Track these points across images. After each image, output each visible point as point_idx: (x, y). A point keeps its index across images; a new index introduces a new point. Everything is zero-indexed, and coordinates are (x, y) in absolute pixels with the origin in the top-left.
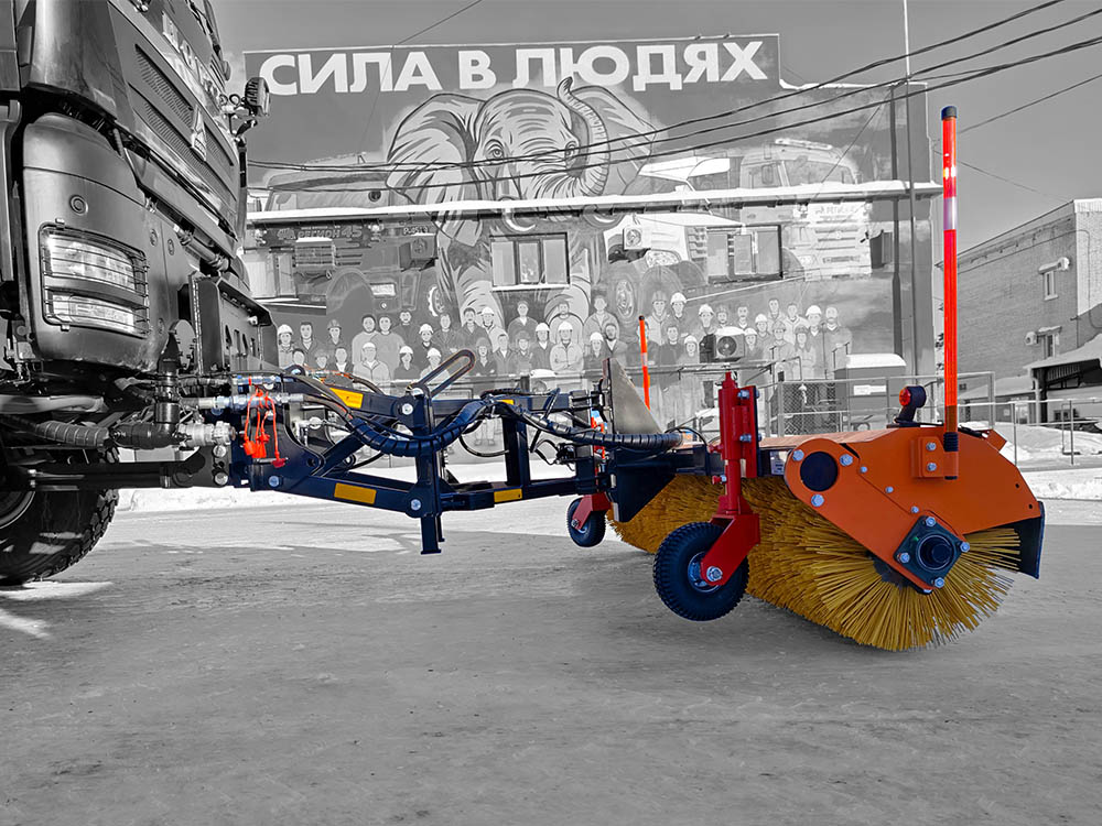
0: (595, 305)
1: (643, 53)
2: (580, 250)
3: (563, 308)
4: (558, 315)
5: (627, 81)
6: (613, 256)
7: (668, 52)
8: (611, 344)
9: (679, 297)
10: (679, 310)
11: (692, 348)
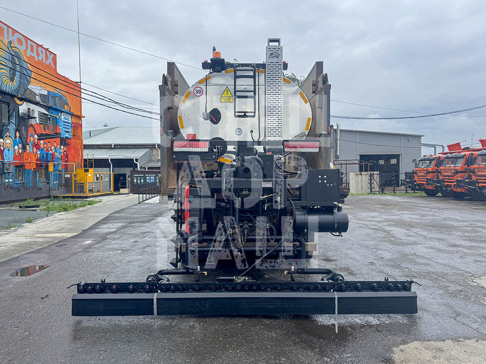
0: (17, 135)
3: (8, 134)
4: (6, 136)
5: (25, 51)
6: (21, 117)
7: (35, 46)
8: (20, 151)
9: (36, 136)
10: (36, 141)
11: (39, 156)
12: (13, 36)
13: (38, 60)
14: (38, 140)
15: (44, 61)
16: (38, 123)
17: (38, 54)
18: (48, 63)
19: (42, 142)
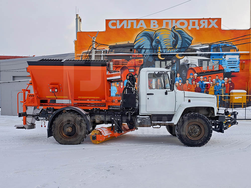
0: (177, 76)
1: (191, 22)
5: (187, 27)
6: (182, 65)
7: (197, 22)
8: (180, 84)
9: (196, 75)
10: (196, 77)
11: (198, 86)
12: (176, 23)
13: (199, 28)
14: (197, 76)
15: (206, 27)
16: (198, 66)
17: (199, 25)
18: (210, 27)
19: (202, 77)
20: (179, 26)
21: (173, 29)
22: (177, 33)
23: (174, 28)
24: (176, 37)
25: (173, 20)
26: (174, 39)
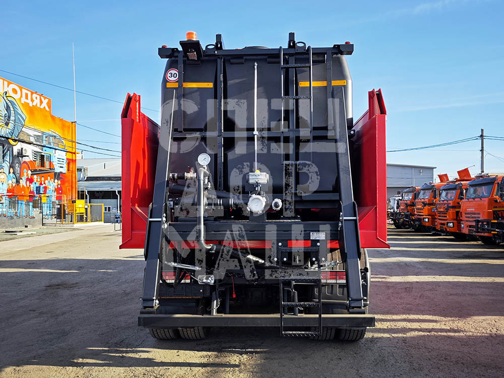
0: (11, 171)
1: (24, 91)
2: (7, 151)
3: (2, 170)
4: (1, 173)
5: (20, 99)
6: (15, 155)
7: (29, 94)
8: (14, 185)
11: (32, 189)
12: (8, 87)
13: (32, 105)
14: (31, 175)
15: (38, 105)
16: (32, 160)
17: (32, 101)
18: (42, 107)
19: (35, 177)
20: (11, 93)
21: (5, 96)
22: (9, 104)
23: (6, 94)
24: (8, 108)
25: (5, 82)
26: (6, 112)
